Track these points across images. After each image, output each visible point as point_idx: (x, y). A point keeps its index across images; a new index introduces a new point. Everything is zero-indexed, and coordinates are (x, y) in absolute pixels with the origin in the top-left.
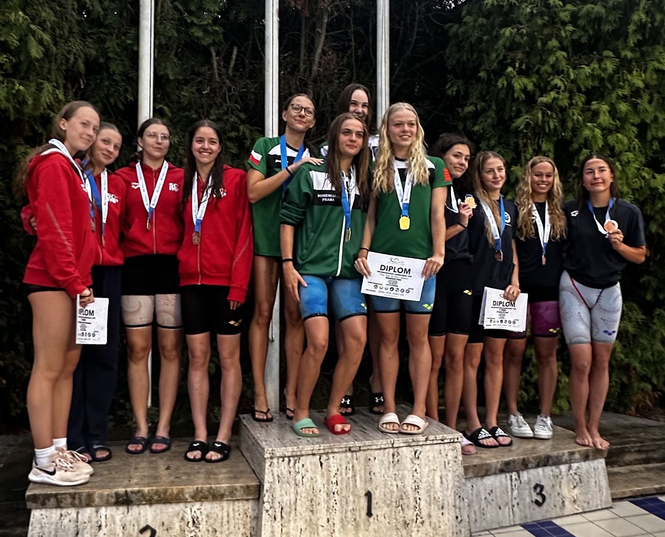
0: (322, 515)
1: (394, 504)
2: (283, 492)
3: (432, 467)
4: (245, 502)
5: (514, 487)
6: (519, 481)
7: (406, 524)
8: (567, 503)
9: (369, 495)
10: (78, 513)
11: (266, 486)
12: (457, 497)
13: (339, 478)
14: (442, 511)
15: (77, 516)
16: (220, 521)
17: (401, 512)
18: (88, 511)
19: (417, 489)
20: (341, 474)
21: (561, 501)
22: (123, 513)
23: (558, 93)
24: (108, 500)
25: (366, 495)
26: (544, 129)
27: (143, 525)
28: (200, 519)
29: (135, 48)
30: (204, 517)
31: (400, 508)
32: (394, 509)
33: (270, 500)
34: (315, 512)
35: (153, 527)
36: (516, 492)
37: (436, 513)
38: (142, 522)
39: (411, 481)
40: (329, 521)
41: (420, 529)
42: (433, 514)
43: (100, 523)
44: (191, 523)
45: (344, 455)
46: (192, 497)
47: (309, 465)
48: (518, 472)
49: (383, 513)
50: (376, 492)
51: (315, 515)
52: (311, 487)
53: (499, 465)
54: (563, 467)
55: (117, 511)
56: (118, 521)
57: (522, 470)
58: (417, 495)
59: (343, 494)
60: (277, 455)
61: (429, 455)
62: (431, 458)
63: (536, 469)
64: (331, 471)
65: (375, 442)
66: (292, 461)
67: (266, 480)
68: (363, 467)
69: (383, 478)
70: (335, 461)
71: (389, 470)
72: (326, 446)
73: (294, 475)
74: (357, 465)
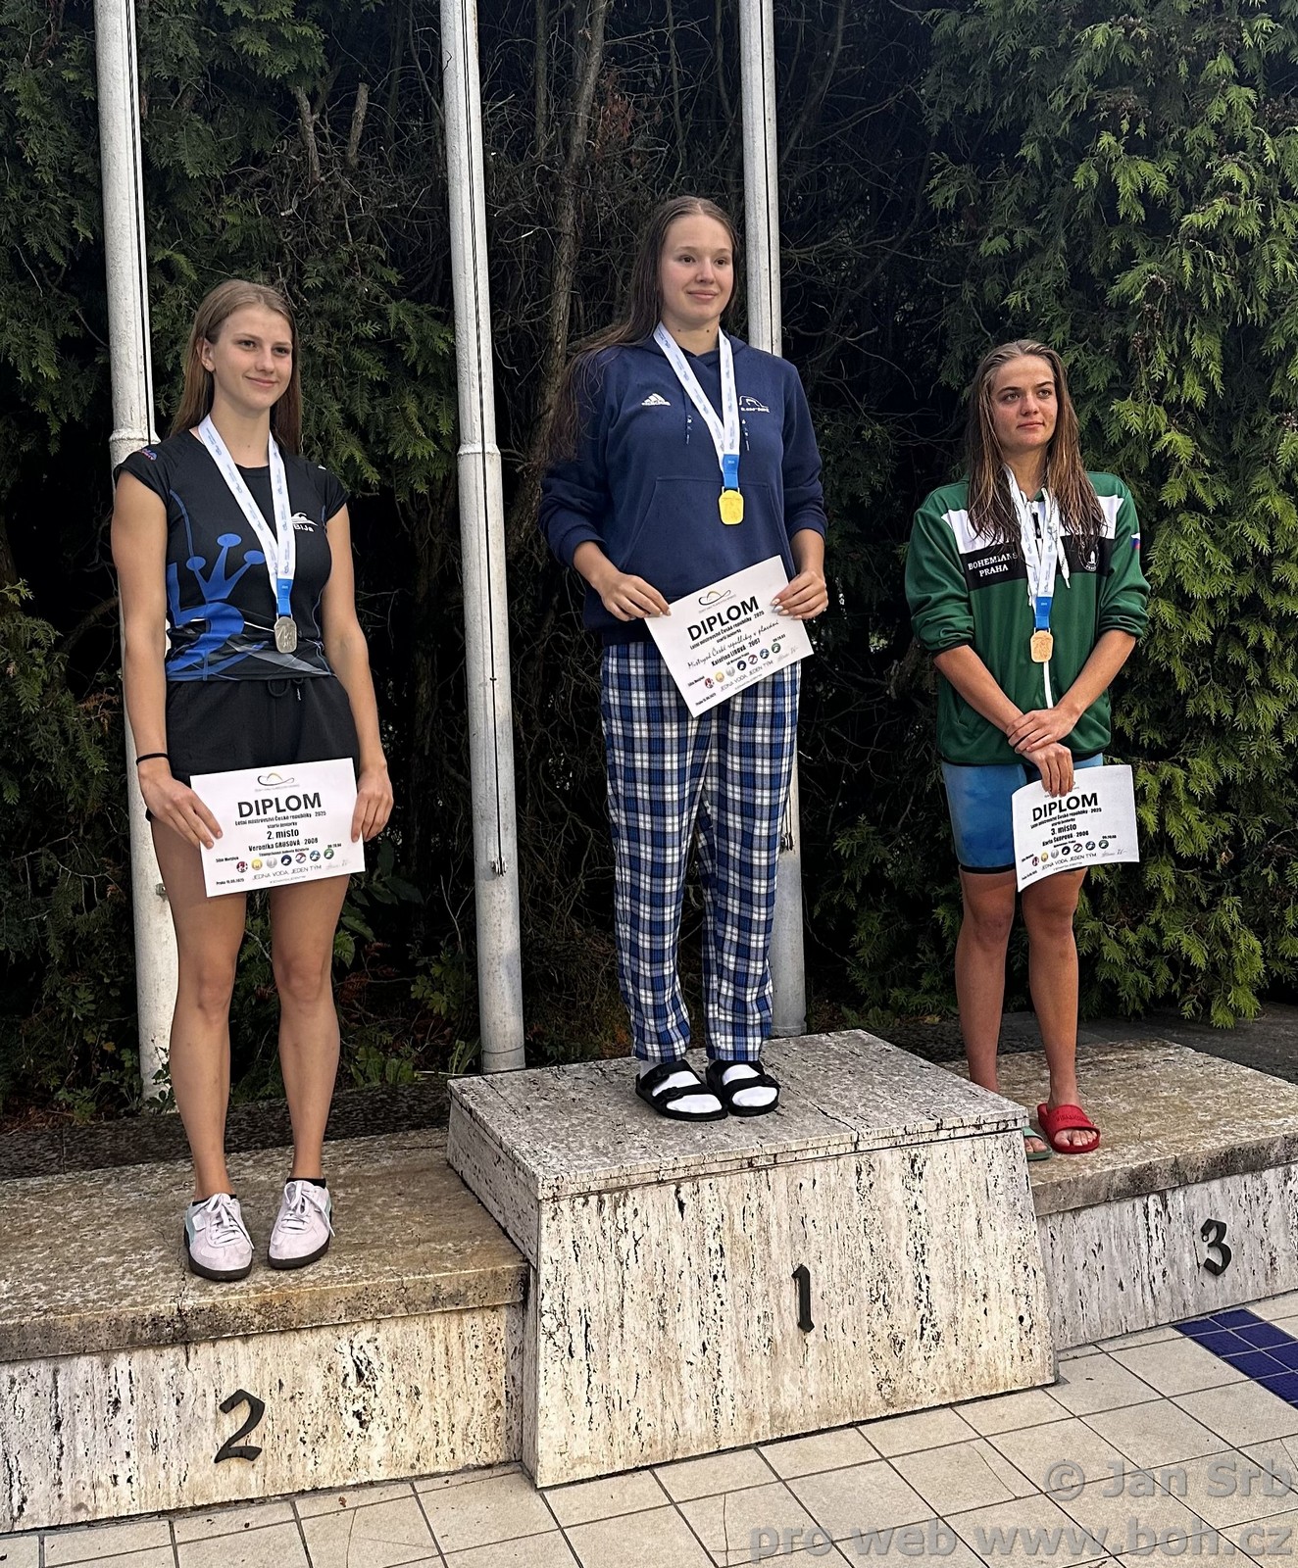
0: (688, 1333)
1: (866, 1294)
2: (590, 1285)
3: (954, 1198)
4: (489, 1314)
5: (1153, 1233)
6: (1165, 1218)
7: (897, 1344)
8: (1279, 1262)
9: (802, 1276)
10: (56, 1372)
11: (546, 1271)
12: (1020, 1268)
13: (727, 1239)
14: (983, 1306)
15: (55, 1382)
16: (427, 1367)
17: (885, 1314)
18: (84, 1366)
19: (920, 1255)
20: (731, 1229)
21: (1268, 1260)
22: (176, 1365)
23: (1233, 201)
24: (133, 1334)
25: (794, 1276)
26: (1199, 300)
27: (228, 1392)
28: (376, 1365)
29: (87, 95)
30: (384, 1360)
31: (880, 1304)
32: (865, 1305)
33: (556, 1306)
34: (669, 1328)
35: (256, 1395)
36: (1157, 1245)
37: (969, 1311)
38: (226, 1385)
39: (906, 1235)
40: (705, 1349)
41: (931, 1354)
42: (964, 1315)
43: (114, 1394)
44: (353, 1378)
45: (736, 1178)
46: (352, 1310)
47: (651, 1210)
48: (1162, 1194)
49: (839, 1319)
50: (820, 1267)
51: (671, 1334)
52: (659, 1267)
53: (1116, 1180)
54: (1271, 1176)
55: (160, 1360)
56: (162, 1385)
57: (1174, 1189)
58: (921, 1269)
59: (739, 1279)
60: (570, 1192)
61: (947, 1166)
62: (953, 1174)
63: (1206, 1185)
64: (707, 1220)
65: (813, 1142)
66: (608, 1204)
67: (545, 1257)
68: (784, 1206)
69: (835, 1231)
70: (716, 1196)
71: (851, 1210)
72: (692, 1159)
73: (615, 1239)
74: (770, 1203)
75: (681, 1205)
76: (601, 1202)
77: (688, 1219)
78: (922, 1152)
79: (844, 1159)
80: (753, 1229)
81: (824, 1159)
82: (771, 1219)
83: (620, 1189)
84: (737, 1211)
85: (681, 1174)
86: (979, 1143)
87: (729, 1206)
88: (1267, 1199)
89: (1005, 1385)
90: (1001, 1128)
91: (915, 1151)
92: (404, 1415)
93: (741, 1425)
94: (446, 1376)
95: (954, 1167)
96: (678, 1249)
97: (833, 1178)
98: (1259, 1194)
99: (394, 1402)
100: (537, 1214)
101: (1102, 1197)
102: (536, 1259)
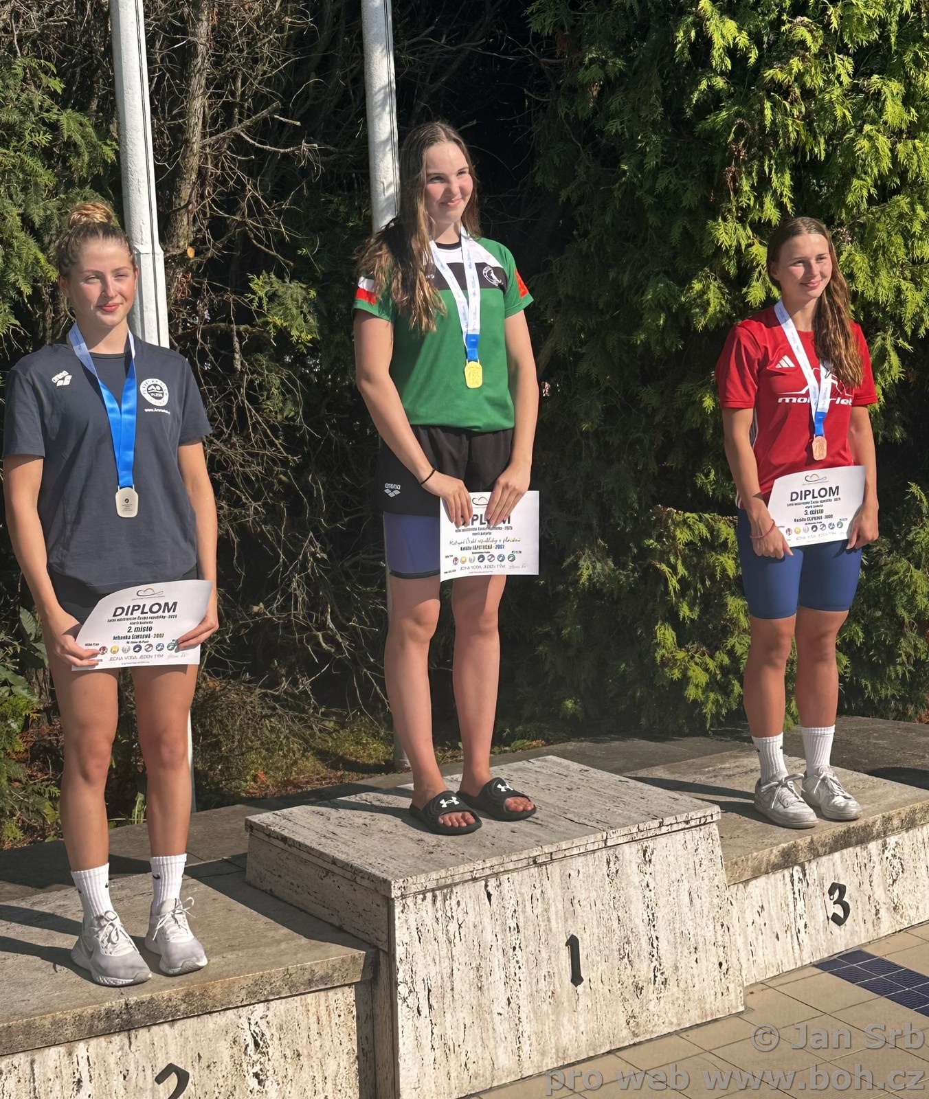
0: (498, 990)
1: (616, 954)
2: (429, 959)
3: (674, 877)
5: (797, 895)
6: (805, 884)
7: (639, 989)
8: (883, 913)
9: (573, 943)
10: (32, 1062)
11: (400, 951)
12: (718, 927)
13: (521, 919)
14: (694, 956)
15: (33, 1070)
16: (305, 1035)
17: (629, 967)
18: (53, 1055)
19: (651, 922)
20: (524, 912)
21: (874, 911)
22: (122, 1048)
23: (803, 58)
24: (91, 1026)
25: (567, 945)
26: (776, 141)
27: (161, 1066)
28: (268, 1036)
30: (274, 1031)
31: (626, 960)
32: (617, 962)
33: (407, 978)
34: (485, 988)
35: (181, 1066)
37: (686, 961)
38: (160, 1060)
39: (641, 907)
40: (509, 1003)
41: (662, 995)
42: (682, 964)
43: (77, 1075)
44: (251, 1047)
45: (525, 873)
46: (252, 994)
47: (468, 900)
48: (802, 866)
49: (599, 974)
50: (584, 935)
51: (486, 994)
52: (476, 943)
53: (773, 857)
54: (874, 846)
55: (110, 1046)
56: (113, 1066)
57: (810, 861)
58: (652, 932)
59: (530, 948)
60: (413, 890)
61: (668, 853)
62: (671, 859)
63: (831, 857)
64: (507, 906)
65: (577, 842)
66: (439, 898)
67: (398, 941)
68: (559, 892)
69: (593, 908)
70: (512, 887)
71: (604, 891)
72: (494, 861)
73: (445, 924)
74: (549, 889)
75: (489, 896)
76: (435, 897)
77: (494, 906)
78: (650, 843)
79: (598, 853)
80: (538, 911)
81: (585, 854)
82: (551, 902)
83: (447, 886)
84: (527, 897)
85: (488, 872)
86: (688, 835)
87: (522, 894)
88: (872, 865)
89: (712, 1014)
90: (702, 822)
91: (646, 844)
92: (290, 1072)
93: (536, 1057)
94: (319, 1040)
95: (672, 854)
96: (489, 929)
97: (591, 867)
98: (866, 861)
99: (283, 1064)
100: (385, 910)
101: (763, 870)
102: (386, 944)
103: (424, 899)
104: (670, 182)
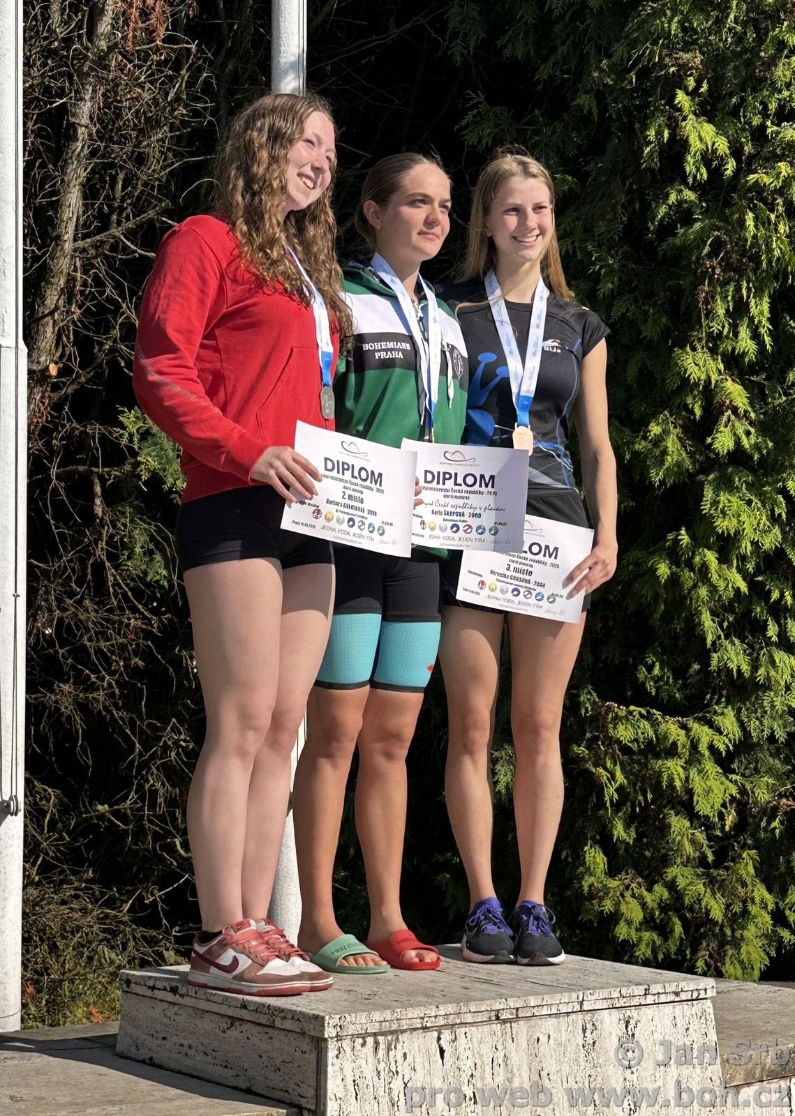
11: (331, 1108)
20: (483, 1078)
26: (758, 260)
45: (486, 1028)
47: (417, 1054)
60: (351, 1031)
61: (653, 1028)
62: (657, 1037)
64: (463, 1068)
65: (548, 999)
66: (382, 1046)
67: (330, 1094)
68: (525, 1057)
69: (565, 1085)
70: (470, 1045)
71: (579, 1066)
72: (451, 1008)
73: (388, 1080)
74: (513, 1054)
75: (442, 1052)
76: (377, 1043)
77: (447, 1066)
78: (633, 1013)
79: (573, 1016)
80: (499, 1079)
81: (557, 1015)
82: (515, 1070)
83: (392, 1032)
84: (488, 1060)
85: (441, 1022)
86: (678, 1007)
87: (481, 1056)
90: (695, 996)
91: (628, 1013)
95: (659, 1031)
97: (564, 1033)
100: (313, 1057)
101: (757, 1075)
102: (314, 1101)
103: (364, 1044)
104: (628, 310)
